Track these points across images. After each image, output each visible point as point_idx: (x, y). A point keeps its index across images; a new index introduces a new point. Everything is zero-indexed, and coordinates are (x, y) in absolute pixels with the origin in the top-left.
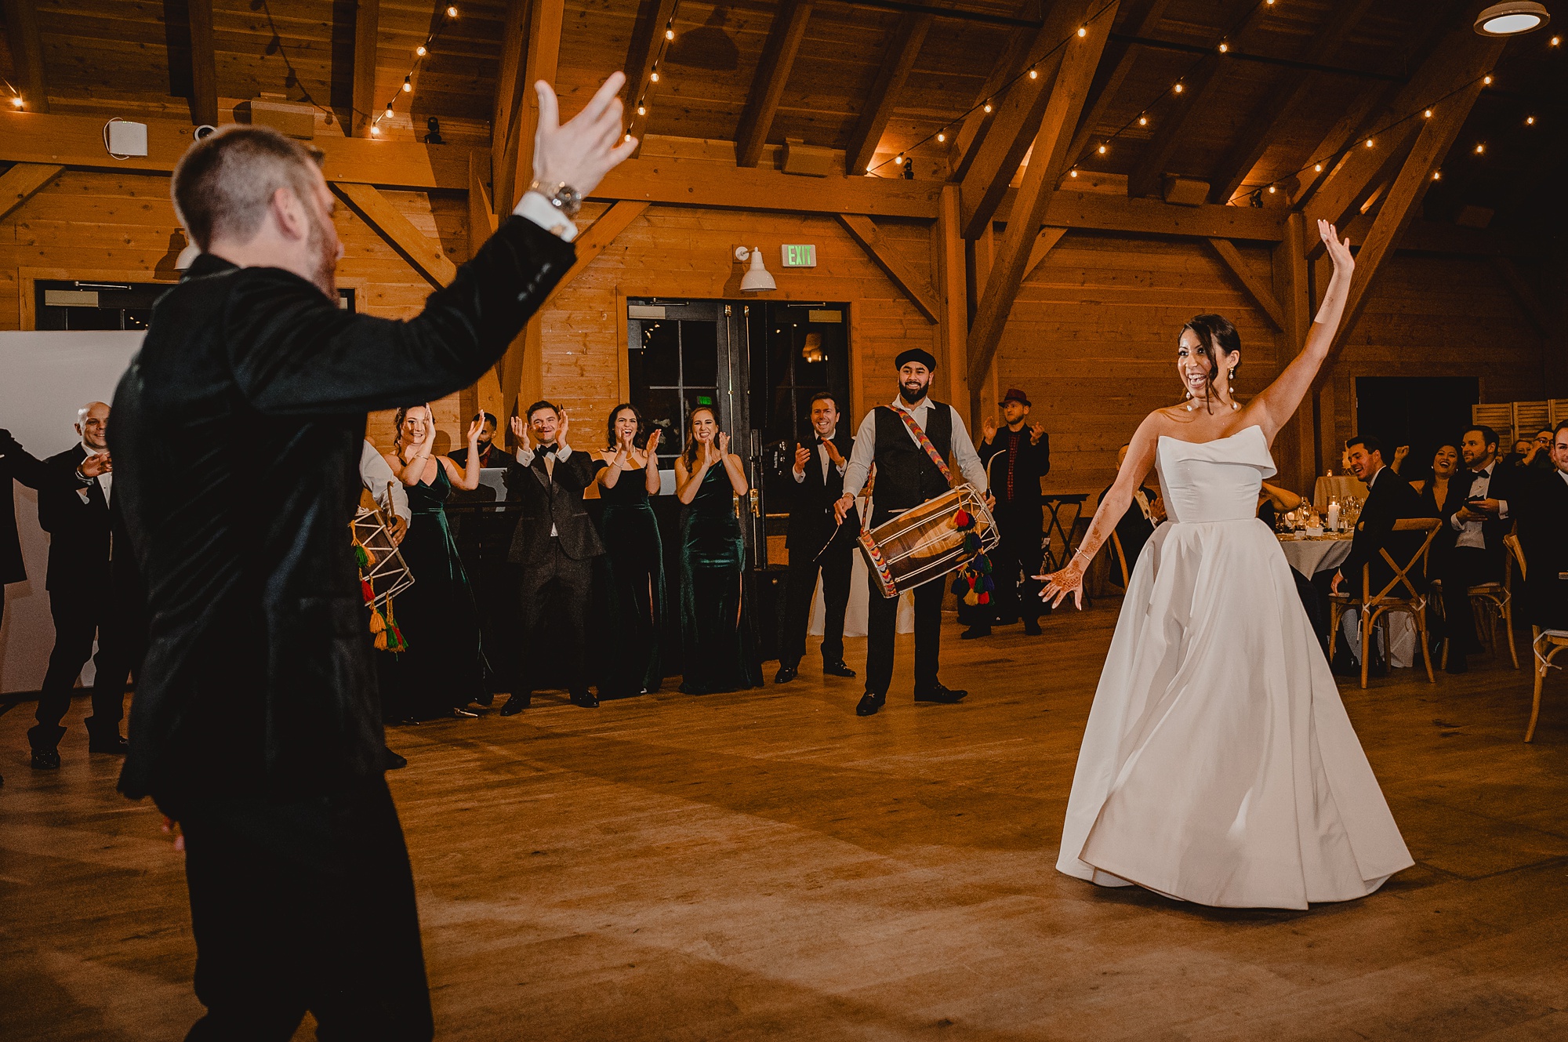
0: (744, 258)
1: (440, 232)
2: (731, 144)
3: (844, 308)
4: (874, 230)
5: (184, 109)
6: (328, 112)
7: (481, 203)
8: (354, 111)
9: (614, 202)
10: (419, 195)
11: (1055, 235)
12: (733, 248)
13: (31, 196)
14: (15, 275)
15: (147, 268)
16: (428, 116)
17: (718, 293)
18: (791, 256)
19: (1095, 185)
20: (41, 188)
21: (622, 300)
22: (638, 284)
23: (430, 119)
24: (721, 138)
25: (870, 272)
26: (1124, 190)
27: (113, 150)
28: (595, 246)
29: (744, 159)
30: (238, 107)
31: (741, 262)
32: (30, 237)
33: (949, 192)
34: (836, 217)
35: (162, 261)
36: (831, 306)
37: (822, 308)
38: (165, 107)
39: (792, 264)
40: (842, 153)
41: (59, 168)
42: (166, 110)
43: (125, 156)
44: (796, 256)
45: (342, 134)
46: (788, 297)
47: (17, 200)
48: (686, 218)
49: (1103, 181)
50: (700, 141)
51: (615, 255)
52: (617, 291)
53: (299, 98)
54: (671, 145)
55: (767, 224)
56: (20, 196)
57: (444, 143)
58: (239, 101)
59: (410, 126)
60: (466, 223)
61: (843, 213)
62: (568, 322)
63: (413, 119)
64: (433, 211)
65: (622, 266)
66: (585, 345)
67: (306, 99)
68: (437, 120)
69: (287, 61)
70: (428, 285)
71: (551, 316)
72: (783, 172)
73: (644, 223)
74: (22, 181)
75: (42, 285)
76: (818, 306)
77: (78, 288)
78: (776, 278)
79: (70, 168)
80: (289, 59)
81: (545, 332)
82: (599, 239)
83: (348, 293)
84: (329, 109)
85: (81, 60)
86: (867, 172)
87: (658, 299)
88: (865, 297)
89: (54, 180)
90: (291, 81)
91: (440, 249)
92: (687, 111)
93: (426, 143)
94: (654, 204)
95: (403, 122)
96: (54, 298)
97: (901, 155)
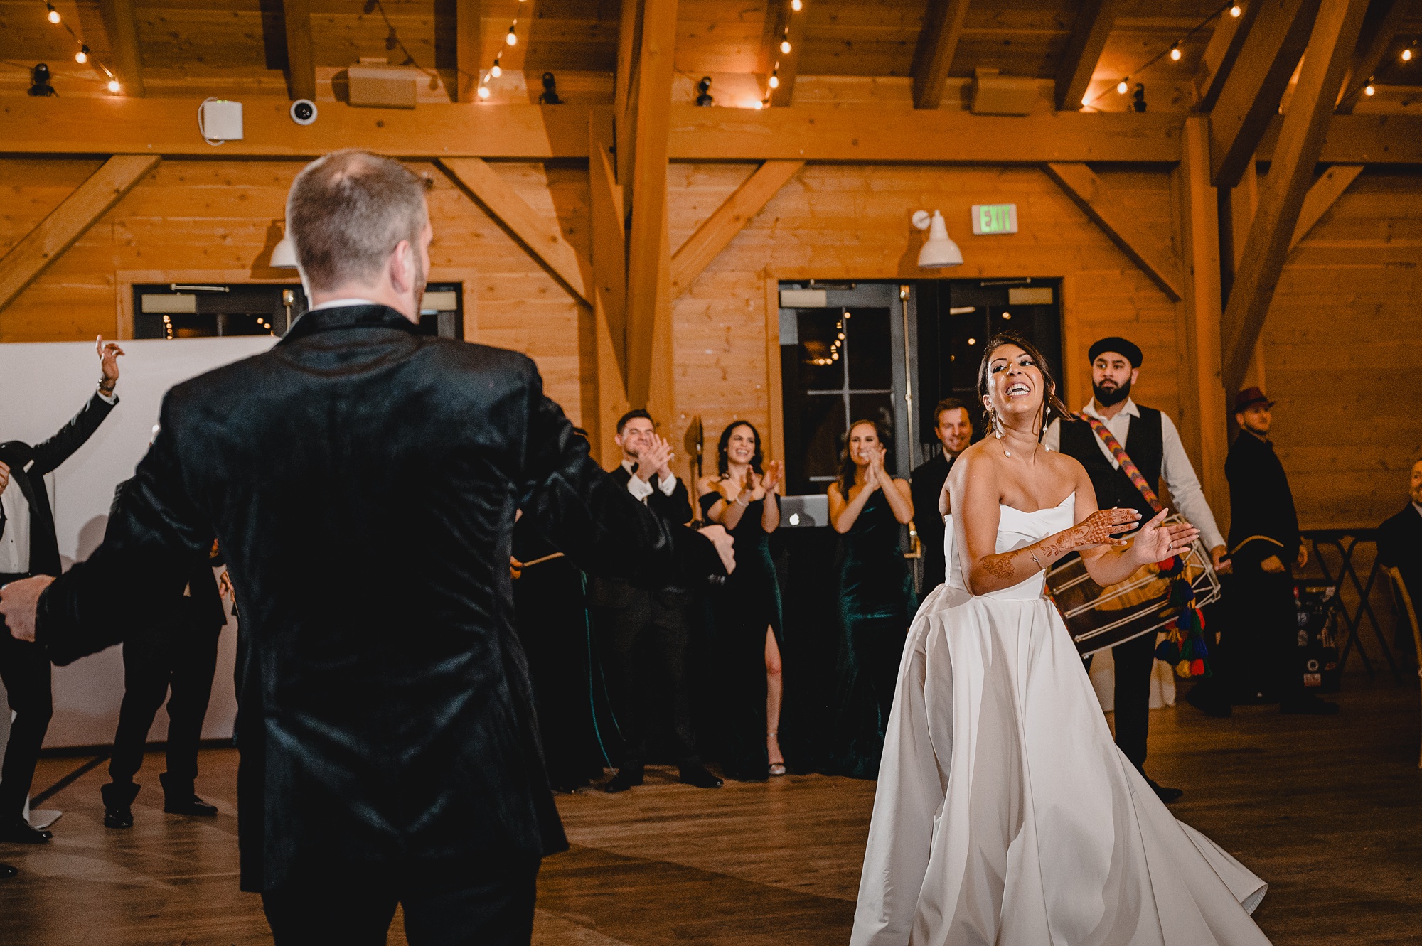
0: (923, 226)
1: (558, 209)
2: (906, 81)
3: (1055, 284)
4: (1093, 181)
5: (278, 82)
7: (604, 175)
8: (460, 74)
9: (760, 163)
10: (534, 168)
11: (1346, 176)
12: (910, 213)
13: (129, 188)
14: (111, 278)
15: (243, 267)
16: (543, 72)
17: (892, 271)
18: (984, 220)
19: (1405, 104)
20: (137, 182)
21: (772, 285)
22: (791, 263)
23: (544, 75)
24: (893, 74)
25: (1086, 237)
27: (210, 133)
28: (737, 218)
29: (922, 99)
30: (337, 77)
31: (920, 231)
32: (128, 236)
33: (1194, 126)
34: (1042, 167)
35: (258, 259)
36: (1038, 283)
37: (1026, 286)
38: (261, 82)
39: (985, 229)
40: (1050, 83)
41: (153, 159)
42: (264, 85)
43: (219, 141)
44: (991, 220)
45: (447, 100)
46: (979, 273)
47: (113, 196)
48: (851, 179)
49: (1416, 97)
50: (868, 80)
51: (763, 228)
52: (766, 274)
53: (401, 61)
54: (831, 88)
55: (952, 180)
56: (117, 191)
57: (561, 102)
58: (336, 70)
59: (523, 86)
60: (587, 198)
61: (1052, 162)
62: (707, 314)
63: (527, 77)
64: (550, 185)
65: (772, 242)
66: (727, 340)
67: (408, 62)
68: (552, 75)
69: (386, 20)
70: (545, 275)
71: (686, 306)
72: (972, 113)
73: (798, 187)
74: (120, 174)
75: (140, 290)
76: (1020, 283)
77: (175, 292)
78: (963, 249)
79: (166, 157)
80: (390, 17)
81: (679, 327)
82: (745, 207)
83: (457, 288)
84: (434, 71)
85: (175, 35)
86: (1082, 106)
87: (817, 281)
88: (1083, 269)
89: (148, 175)
90: (391, 42)
91: (556, 230)
92: (849, 44)
93: (541, 103)
94: (810, 163)
95: (518, 83)
96: (151, 303)
97: (1126, 81)
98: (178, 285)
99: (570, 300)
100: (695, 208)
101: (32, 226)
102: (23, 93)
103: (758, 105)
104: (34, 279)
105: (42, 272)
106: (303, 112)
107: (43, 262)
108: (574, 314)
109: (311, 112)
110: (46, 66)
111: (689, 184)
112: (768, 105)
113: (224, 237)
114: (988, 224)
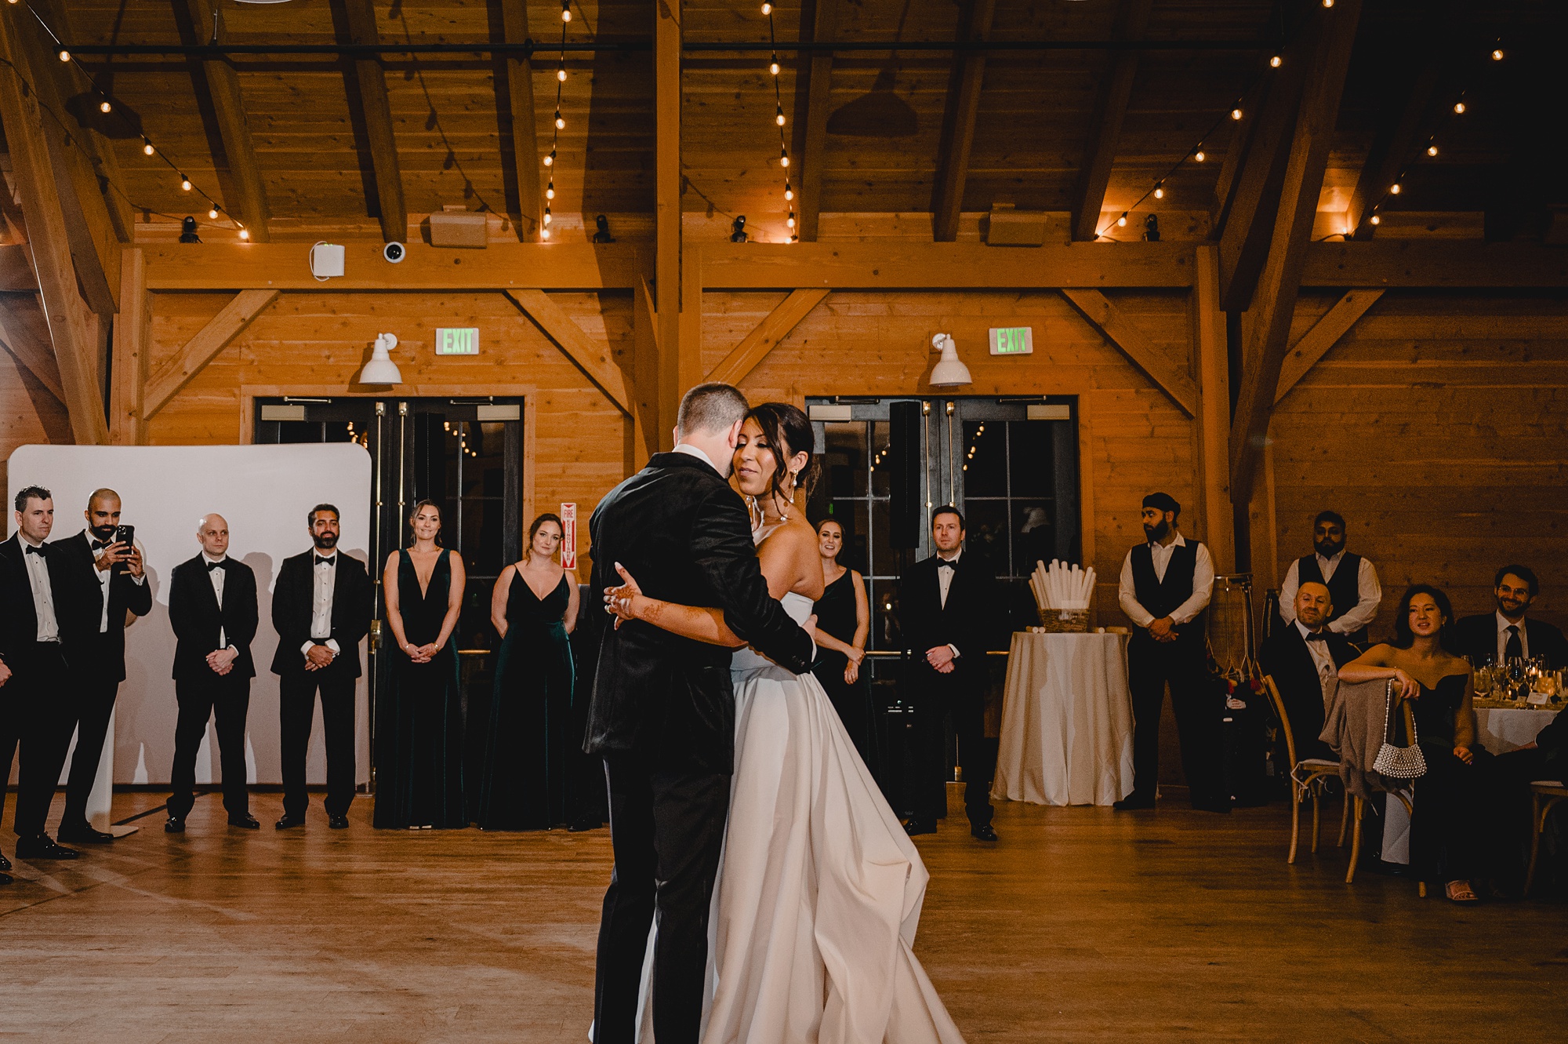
0: (940, 347)
1: (610, 332)
2: (927, 216)
3: (1072, 401)
4: (1107, 306)
5: (375, 228)
6: (505, 219)
7: (644, 303)
8: (524, 217)
9: (791, 290)
10: (590, 297)
11: (1365, 300)
12: (931, 335)
13: (253, 319)
14: (236, 391)
15: (342, 382)
16: (598, 214)
17: (911, 387)
18: (1000, 341)
19: (1432, 229)
20: (260, 313)
22: (817, 381)
23: (599, 217)
24: (915, 210)
25: (1101, 357)
26: (1478, 232)
28: (768, 341)
29: (943, 232)
30: (424, 222)
31: (935, 352)
32: (252, 357)
33: (1204, 256)
34: (1057, 292)
35: (353, 377)
36: (1054, 400)
37: (1043, 403)
38: (361, 228)
39: (1001, 350)
40: (1066, 215)
41: (272, 293)
42: (363, 231)
43: (326, 277)
44: (1007, 341)
45: (517, 240)
46: (996, 390)
47: (241, 324)
48: (876, 306)
49: (1443, 222)
50: (891, 215)
51: (791, 349)
52: (794, 390)
53: (477, 208)
54: (857, 223)
55: (972, 305)
56: (243, 320)
57: (614, 241)
58: (424, 216)
59: (582, 226)
60: (632, 323)
61: (1066, 288)
63: (585, 219)
64: (602, 312)
65: (800, 361)
67: (483, 209)
68: (606, 217)
69: (463, 174)
70: (596, 390)
72: (988, 245)
73: (822, 312)
74: (245, 306)
75: (260, 402)
76: (1037, 400)
77: (288, 403)
78: (972, 369)
79: (283, 291)
80: (465, 172)
82: (773, 332)
83: (519, 401)
84: (506, 216)
85: (293, 191)
86: (1097, 237)
87: (841, 397)
88: (1098, 388)
89: (271, 304)
90: (469, 192)
91: (606, 352)
92: (870, 184)
93: (594, 242)
94: (836, 291)
95: (575, 222)
96: (269, 413)
97: (1125, 215)
98: (289, 397)
99: (618, 413)
100: (731, 331)
101: (178, 348)
102: (176, 240)
103: (789, 241)
104: (177, 392)
105: (183, 386)
106: (394, 252)
107: (183, 378)
108: (621, 424)
109: (400, 251)
110: (191, 218)
111: (727, 309)
112: (797, 241)
113: (328, 357)
114: (1005, 345)
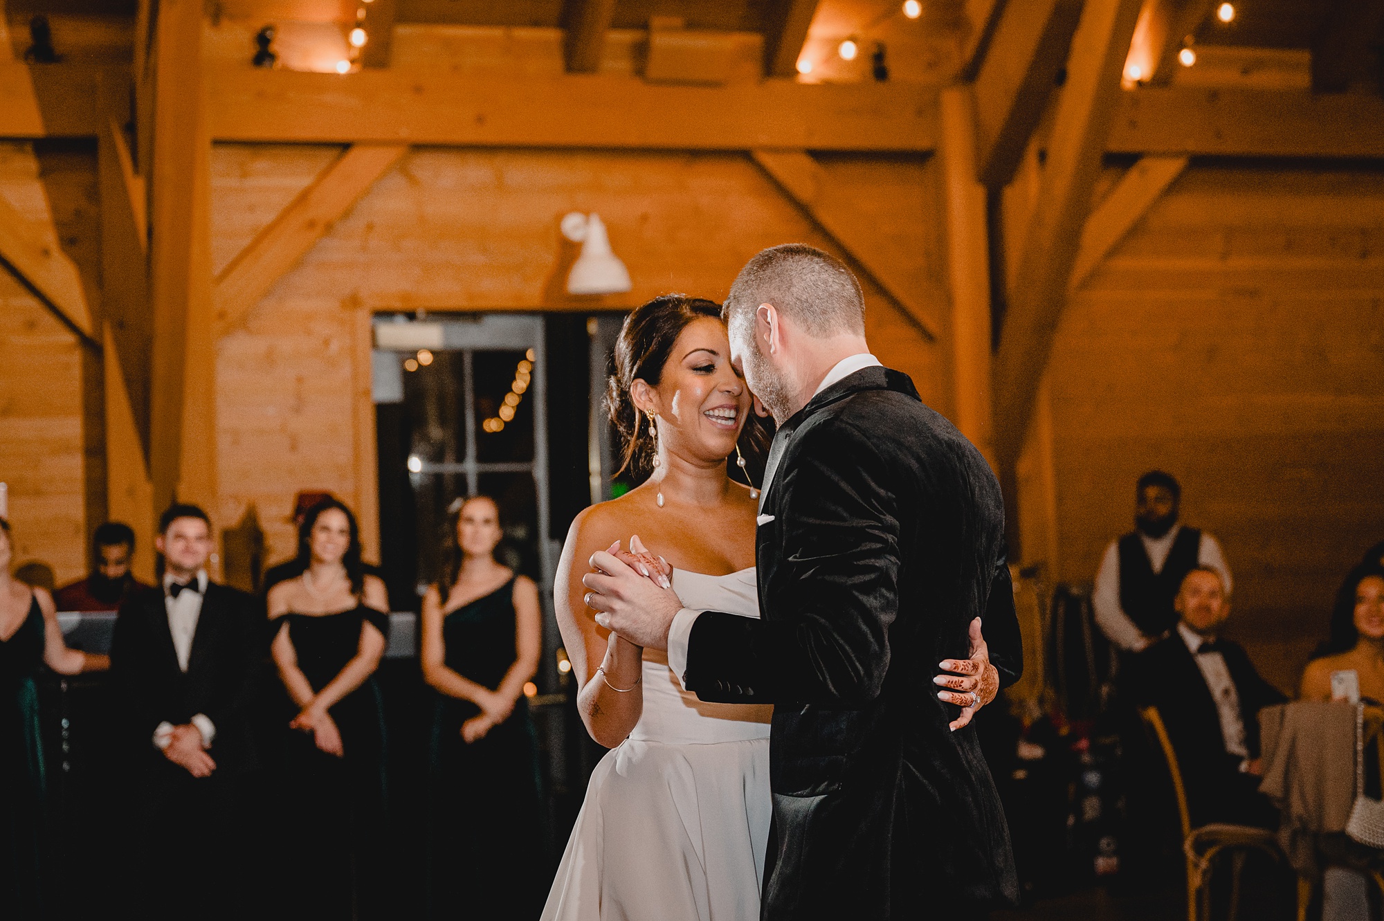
0: (575, 236)
1: (54, 208)
2: (553, 34)
4: (816, 176)
7: (116, 158)
9: (345, 147)
10: (19, 151)
11: (1164, 170)
12: (559, 217)
16: (33, 16)
19: (1245, 72)
21: (363, 318)
22: (390, 286)
23: (35, 20)
24: (535, 24)
26: (1302, 80)
28: (311, 225)
29: (576, 59)
31: (571, 243)
33: (953, 102)
34: (745, 155)
40: (754, 40)
48: (477, 171)
49: (1259, 65)
50: (497, 33)
51: (350, 237)
52: (353, 302)
54: (447, 41)
57: (59, 61)
60: (93, 193)
61: (759, 148)
62: (270, 359)
63: (10, 24)
64: (43, 174)
65: (363, 257)
68: (44, 21)
70: (31, 302)
71: (238, 347)
72: (646, 81)
73: (397, 181)
78: (632, 269)
81: (227, 377)
82: (323, 211)
86: (798, 74)
87: (427, 315)
91: (50, 238)
93: (27, 61)
94: (419, 148)
97: (853, 39)
99: (69, 338)
100: (251, 209)
103: (343, 67)
108: (76, 359)
111: (244, 175)
112: (357, 67)
